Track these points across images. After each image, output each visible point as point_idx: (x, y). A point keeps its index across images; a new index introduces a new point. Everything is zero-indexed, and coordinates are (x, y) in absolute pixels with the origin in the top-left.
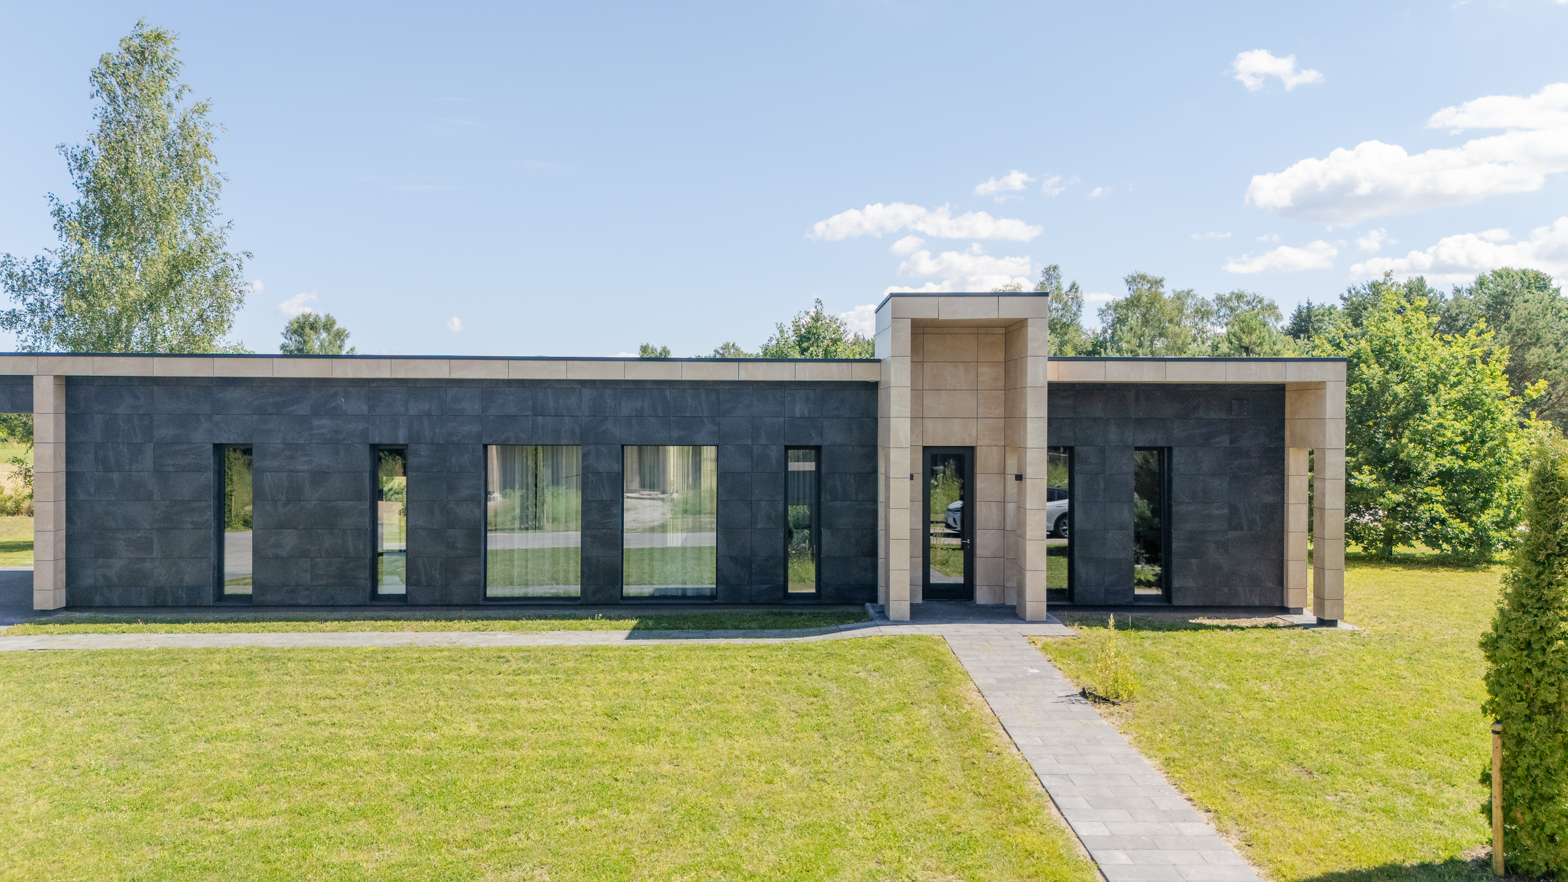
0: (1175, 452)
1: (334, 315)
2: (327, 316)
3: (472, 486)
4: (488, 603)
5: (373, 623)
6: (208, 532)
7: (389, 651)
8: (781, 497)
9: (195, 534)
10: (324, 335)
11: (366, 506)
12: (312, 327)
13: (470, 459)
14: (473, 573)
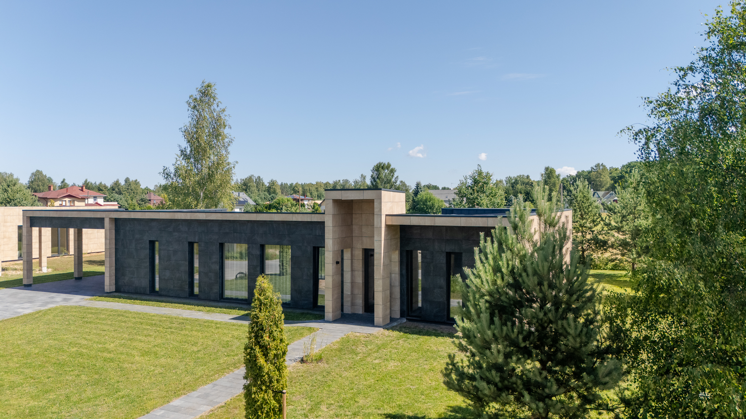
0: (464, 255)
1: (391, 163)
2: (388, 163)
3: (216, 258)
4: (222, 300)
5: (176, 305)
6: (148, 270)
7: (153, 316)
8: (312, 267)
9: (145, 270)
10: (386, 171)
11: (187, 263)
12: (382, 168)
13: (215, 248)
14: (216, 289)
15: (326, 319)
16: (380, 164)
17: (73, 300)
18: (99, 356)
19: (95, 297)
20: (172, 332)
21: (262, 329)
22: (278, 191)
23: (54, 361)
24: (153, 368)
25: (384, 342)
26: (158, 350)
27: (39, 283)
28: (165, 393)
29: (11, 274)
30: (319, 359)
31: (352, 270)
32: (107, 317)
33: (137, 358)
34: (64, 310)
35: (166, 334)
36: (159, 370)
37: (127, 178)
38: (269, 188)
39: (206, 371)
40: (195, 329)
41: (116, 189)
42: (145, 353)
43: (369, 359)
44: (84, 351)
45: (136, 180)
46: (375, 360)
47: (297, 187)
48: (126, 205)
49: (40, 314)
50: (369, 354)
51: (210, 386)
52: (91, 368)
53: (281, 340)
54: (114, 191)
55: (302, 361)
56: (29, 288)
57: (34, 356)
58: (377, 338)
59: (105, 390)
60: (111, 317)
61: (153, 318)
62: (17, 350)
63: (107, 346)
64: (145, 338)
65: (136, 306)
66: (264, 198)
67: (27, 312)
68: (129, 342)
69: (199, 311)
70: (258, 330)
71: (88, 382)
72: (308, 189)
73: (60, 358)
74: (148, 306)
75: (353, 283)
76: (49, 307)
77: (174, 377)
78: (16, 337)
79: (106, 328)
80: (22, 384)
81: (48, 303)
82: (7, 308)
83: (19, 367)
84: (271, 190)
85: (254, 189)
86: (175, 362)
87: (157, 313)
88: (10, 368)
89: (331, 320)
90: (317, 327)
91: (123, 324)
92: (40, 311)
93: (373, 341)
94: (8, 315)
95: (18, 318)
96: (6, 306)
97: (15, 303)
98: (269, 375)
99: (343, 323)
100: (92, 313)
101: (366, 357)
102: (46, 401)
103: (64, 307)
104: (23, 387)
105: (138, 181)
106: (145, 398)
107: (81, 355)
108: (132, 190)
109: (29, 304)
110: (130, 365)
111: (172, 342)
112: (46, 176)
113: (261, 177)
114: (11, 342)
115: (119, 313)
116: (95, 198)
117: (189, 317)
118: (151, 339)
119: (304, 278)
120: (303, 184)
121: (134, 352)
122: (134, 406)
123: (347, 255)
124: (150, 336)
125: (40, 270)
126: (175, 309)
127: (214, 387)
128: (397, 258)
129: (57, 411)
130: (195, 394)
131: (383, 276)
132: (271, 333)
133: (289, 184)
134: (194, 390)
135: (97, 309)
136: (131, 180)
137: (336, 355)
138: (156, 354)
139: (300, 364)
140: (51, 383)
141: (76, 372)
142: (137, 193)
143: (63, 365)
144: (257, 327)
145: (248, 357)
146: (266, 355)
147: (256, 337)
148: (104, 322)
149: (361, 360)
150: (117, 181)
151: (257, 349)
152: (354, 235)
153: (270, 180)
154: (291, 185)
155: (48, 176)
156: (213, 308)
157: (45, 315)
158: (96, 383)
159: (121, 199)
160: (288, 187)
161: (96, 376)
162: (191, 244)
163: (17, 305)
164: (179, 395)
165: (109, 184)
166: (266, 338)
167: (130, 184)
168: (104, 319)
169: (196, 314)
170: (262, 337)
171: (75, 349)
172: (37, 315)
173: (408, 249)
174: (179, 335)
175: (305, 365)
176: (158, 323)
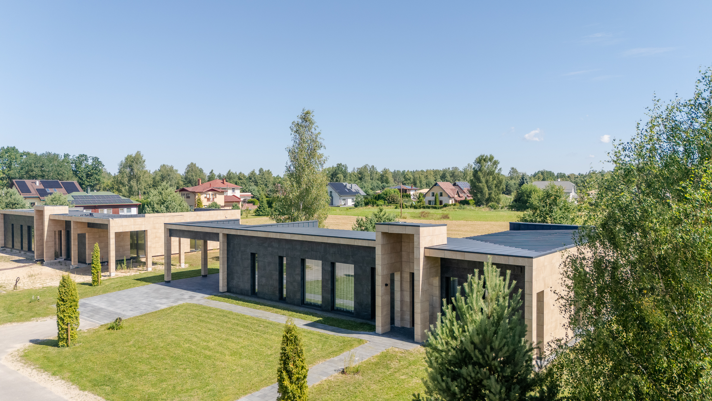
1: (493, 155)
2: (491, 155)
3: (298, 270)
4: (303, 305)
5: (268, 308)
6: (250, 276)
7: (248, 318)
8: (370, 284)
9: (248, 276)
10: (489, 163)
11: (278, 273)
12: (484, 160)
13: (298, 262)
14: (298, 296)
15: (377, 331)
16: (482, 156)
17: (196, 298)
18: (202, 353)
19: (211, 296)
20: (257, 335)
21: (288, 359)
22: (391, 179)
23: (172, 354)
24: (235, 367)
25: (416, 358)
26: (243, 352)
27: (176, 279)
28: (238, 390)
29: (158, 268)
30: (357, 372)
31: (402, 290)
32: (215, 317)
33: (227, 357)
34: (187, 307)
35: (253, 336)
36: (240, 369)
37: (261, 169)
38: (382, 176)
39: (271, 374)
40: (274, 333)
41: (252, 179)
42: (234, 353)
43: (397, 375)
44: (194, 347)
45: (269, 170)
46: (402, 375)
47: (408, 175)
48: (258, 195)
49: (171, 310)
50: (399, 370)
51: (269, 387)
52: (195, 363)
53: (303, 367)
54: (251, 181)
55: (343, 372)
56: (169, 284)
57: (160, 349)
58: (412, 354)
59: (200, 384)
60: (218, 317)
61: (248, 320)
62: (150, 343)
63: (209, 344)
64: (237, 339)
65: (239, 307)
66: (377, 186)
67: (163, 307)
68: (225, 342)
69: (283, 315)
70: (286, 359)
71: (190, 375)
72: (418, 177)
73: (176, 352)
74: (247, 308)
75: (402, 301)
76: (178, 304)
77: (247, 377)
78: (151, 331)
79: (212, 327)
80: (148, 373)
81: (178, 299)
82: (150, 302)
83: (148, 358)
84: (383, 178)
85: (368, 178)
86: (252, 363)
87: (252, 315)
88: (142, 359)
89: (381, 333)
90: (367, 339)
91: (225, 324)
92: (172, 308)
93: (407, 357)
94: (150, 309)
95: (156, 312)
96: (150, 301)
97: (156, 298)
98: (292, 392)
99: (390, 337)
100: (206, 312)
101: (396, 372)
102: (160, 389)
103: (190, 305)
104: (148, 376)
105: (270, 171)
106: (223, 394)
107: (191, 350)
108: (265, 179)
109: (166, 300)
110: (221, 363)
111: (255, 345)
112: (198, 168)
113: (375, 167)
114: (147, 335)
115: (225, 314)
116: (233, 189)
117: (274, 321)
118: (241, 340)
119: (365, 293)
120: (415, 171)
121: (227, 352)
122: (214, 399)
123: (397, 277)
124: (241, 337)
125: (180, 266)
126: (266, 312)
127: (272, 389)
128: (438, 283)
129: (165, 398)
130: (257, 393)
131: (421, 300)
132: (294, 362)
133: (401, 171)
134: (257, 391)
135: (210, 308)
136: (264, 170)
137: (372, 369)
138: (240, 354)
139: (341, 375)
140: (166, 374)
141: (184, 366)
142: (269, 181)
143: (177, 358)
144: (285, 356)
145: (279, 378)
146: (290, 378)
147: (285, 364)
148: (212, 322)
149: (391, 375)
150: (253, 172)
151: (284, 373)
152: (403, 260)
153: (383, 168)
154: (404, 172)
155: (199, 167)
156: (294, 313)
157: (174, 311)
158: (195, 377)
159: (254, 190)
160: (400, 174)
161: (196, 371)
162: (281, 258)
163: (157, 301)
164: (246, 394)
165: (247, 174)
166: (291, 366)
167: (263, 174)
168: (213, 319)
169: (280, 318)
170: (288, 364)
171: (188, 345)
172: (169, 312)
173: (447, 276)
174: (261, 339)
175: (344, 376)
176: (249, 325)
